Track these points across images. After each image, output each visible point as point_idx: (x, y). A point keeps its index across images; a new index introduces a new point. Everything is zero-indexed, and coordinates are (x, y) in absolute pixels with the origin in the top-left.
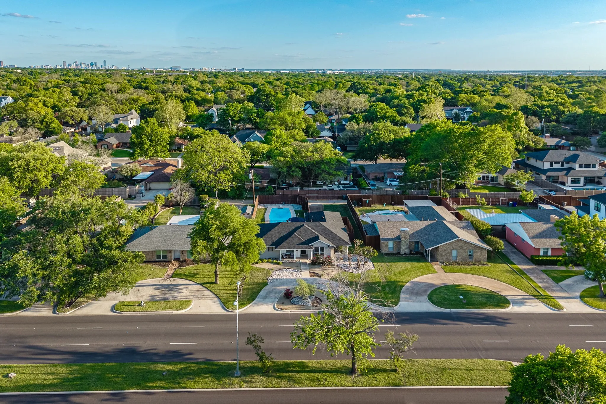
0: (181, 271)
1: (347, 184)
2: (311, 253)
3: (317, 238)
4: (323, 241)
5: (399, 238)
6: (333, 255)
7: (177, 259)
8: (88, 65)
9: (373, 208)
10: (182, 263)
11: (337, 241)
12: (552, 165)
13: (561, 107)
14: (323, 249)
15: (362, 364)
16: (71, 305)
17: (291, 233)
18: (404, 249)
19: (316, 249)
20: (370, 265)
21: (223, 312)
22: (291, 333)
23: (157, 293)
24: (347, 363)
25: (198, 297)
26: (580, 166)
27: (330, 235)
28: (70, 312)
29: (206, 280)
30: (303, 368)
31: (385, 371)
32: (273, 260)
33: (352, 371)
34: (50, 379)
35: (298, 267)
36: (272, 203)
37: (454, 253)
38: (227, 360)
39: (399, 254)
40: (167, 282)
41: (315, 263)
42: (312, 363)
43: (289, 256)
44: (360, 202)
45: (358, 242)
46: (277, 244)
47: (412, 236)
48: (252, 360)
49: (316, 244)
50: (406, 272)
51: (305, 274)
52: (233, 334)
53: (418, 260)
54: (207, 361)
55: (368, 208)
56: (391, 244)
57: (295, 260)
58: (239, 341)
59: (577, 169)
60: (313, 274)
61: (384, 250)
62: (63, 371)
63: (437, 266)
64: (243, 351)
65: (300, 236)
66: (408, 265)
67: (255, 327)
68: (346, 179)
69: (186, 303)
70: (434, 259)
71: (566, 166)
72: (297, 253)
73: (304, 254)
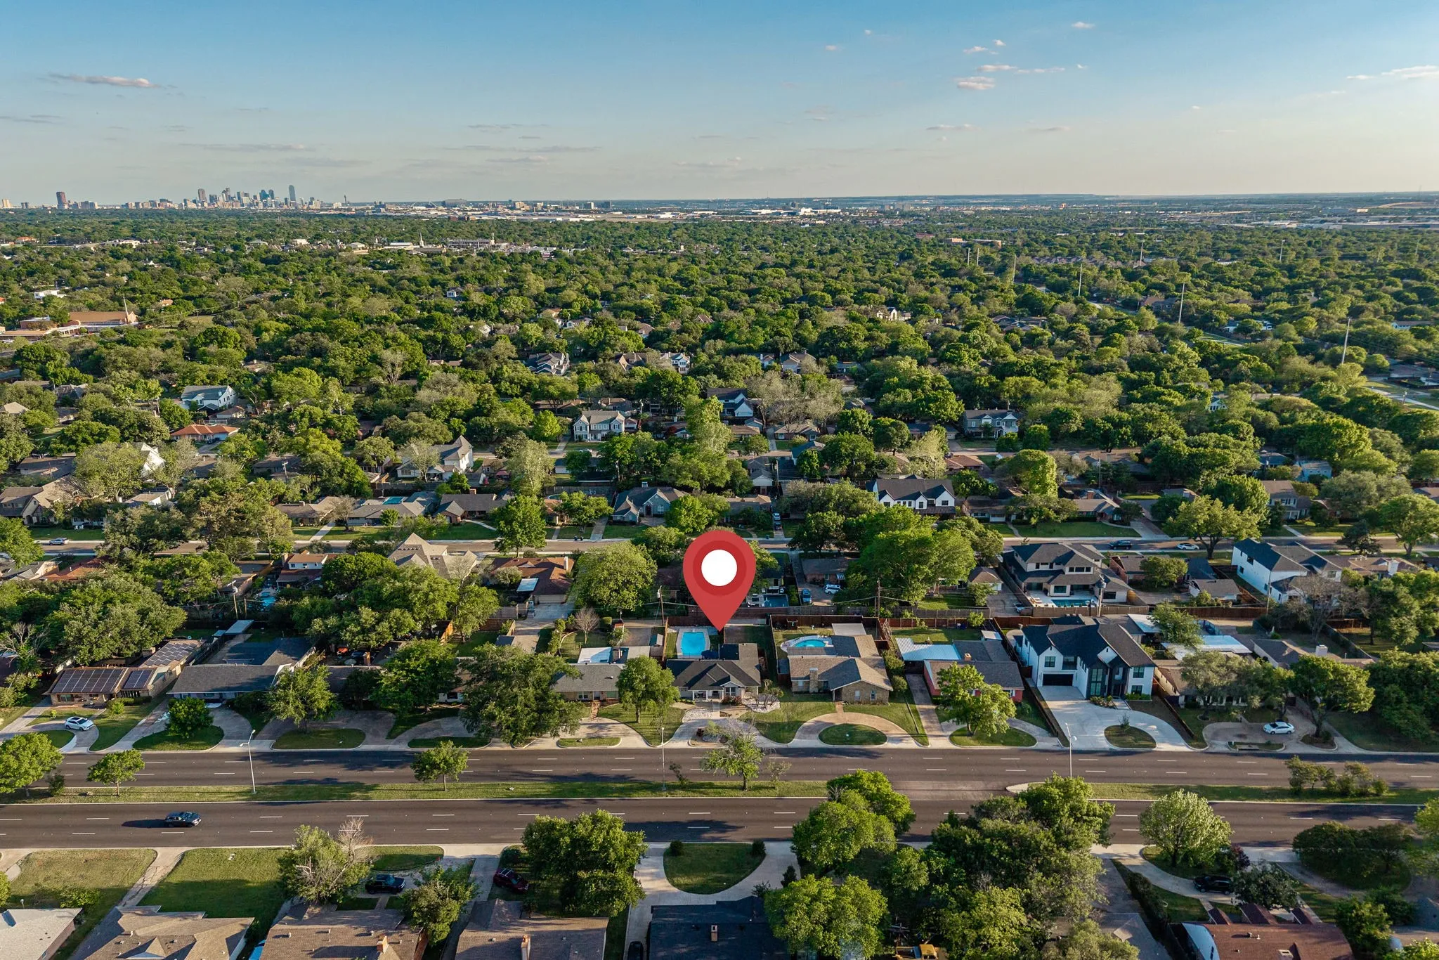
0: (603, 710)
1: (775, 591)
2: (723, 693)
3: (728, 679)
4: (734, 682)
5: (808, 677)
6: (743, 695)
7: (597, 698)
8: (255, 197)
9: (800, 632)
10: (604, 702)
11: (748, 682)
12: (1038, 567)
13: (1149, 426)
14: (733, 689)
15: (750, 783)
16: (527, 742)
17: (703, 674)
18: (813, 688)
19: (727, 690)
20: (777, 705)
21: (646, 746)
22: (700, 763)
23: (590, 731)
24: (741, 783)
25: (625, 735)
26: (1071, 570)
27: (742, 676)
28: (526, 747)
29: (628, 719)
30: (711, 786)
31: (767, 788)
32: (686, 699)
33: (743, 788)
34: (543, 791)
35: (710, 706)
36: (684, 624)
37: (857, 693)
38: (658, 781)
39: (808, 692)
40: (595, 722)
41: (726, 703)
42: (717, 783)
43: (702, 696)
44: (783, 624)
45: (768, 682)
46: (690, 685)
47: (822, 675)
48: (675, 781)
49: (727, 685)
50: (808, 712)
51: (715, 715)
52: (659, 763)
53: (824, 700)
54: (645, 782)
55: (793, 632)
56: (801, 683)
57: (708, 700)
58: (664, 769)
59: (1067, 572)
60: (723, 714)
61: (794, 689)
62: (549, 787)
63: (839, 706)
64: (667, 775)
65: (711, 677)
66: (812, 704)
67: (676, 759)
68: (776, 584)
69: (616, 740)
70: (839, 698)
71: (1056, 567)
72: (709, 693)
73: (716, 694)
